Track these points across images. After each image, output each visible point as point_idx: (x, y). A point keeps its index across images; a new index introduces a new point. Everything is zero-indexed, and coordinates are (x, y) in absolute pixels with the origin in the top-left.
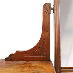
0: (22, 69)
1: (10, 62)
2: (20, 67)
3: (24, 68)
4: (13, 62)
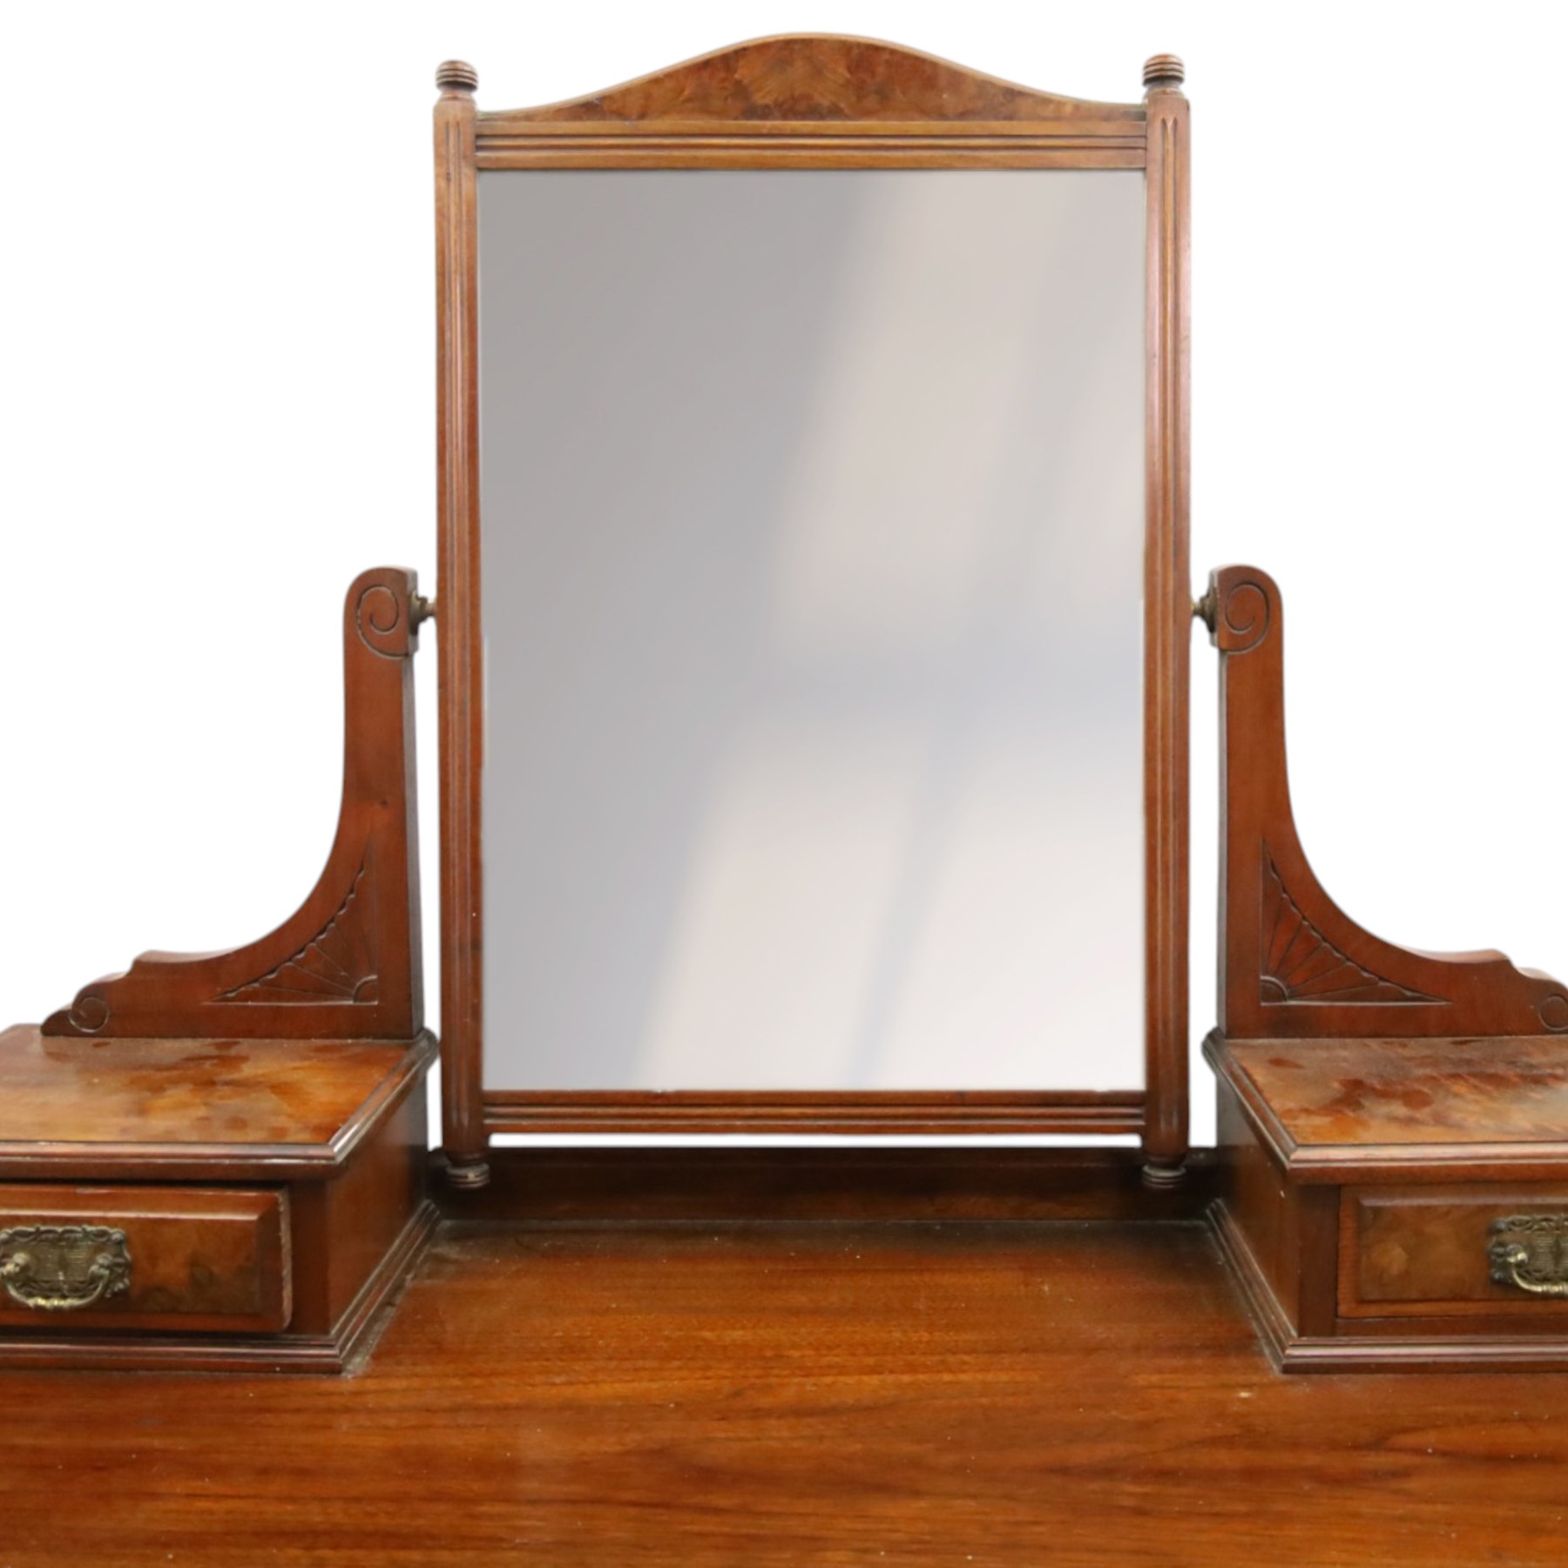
0: (147, 1094)
1: (82, 1047)
2: (133, 1082)
3: (158, 1089)
4: (102, 1052)
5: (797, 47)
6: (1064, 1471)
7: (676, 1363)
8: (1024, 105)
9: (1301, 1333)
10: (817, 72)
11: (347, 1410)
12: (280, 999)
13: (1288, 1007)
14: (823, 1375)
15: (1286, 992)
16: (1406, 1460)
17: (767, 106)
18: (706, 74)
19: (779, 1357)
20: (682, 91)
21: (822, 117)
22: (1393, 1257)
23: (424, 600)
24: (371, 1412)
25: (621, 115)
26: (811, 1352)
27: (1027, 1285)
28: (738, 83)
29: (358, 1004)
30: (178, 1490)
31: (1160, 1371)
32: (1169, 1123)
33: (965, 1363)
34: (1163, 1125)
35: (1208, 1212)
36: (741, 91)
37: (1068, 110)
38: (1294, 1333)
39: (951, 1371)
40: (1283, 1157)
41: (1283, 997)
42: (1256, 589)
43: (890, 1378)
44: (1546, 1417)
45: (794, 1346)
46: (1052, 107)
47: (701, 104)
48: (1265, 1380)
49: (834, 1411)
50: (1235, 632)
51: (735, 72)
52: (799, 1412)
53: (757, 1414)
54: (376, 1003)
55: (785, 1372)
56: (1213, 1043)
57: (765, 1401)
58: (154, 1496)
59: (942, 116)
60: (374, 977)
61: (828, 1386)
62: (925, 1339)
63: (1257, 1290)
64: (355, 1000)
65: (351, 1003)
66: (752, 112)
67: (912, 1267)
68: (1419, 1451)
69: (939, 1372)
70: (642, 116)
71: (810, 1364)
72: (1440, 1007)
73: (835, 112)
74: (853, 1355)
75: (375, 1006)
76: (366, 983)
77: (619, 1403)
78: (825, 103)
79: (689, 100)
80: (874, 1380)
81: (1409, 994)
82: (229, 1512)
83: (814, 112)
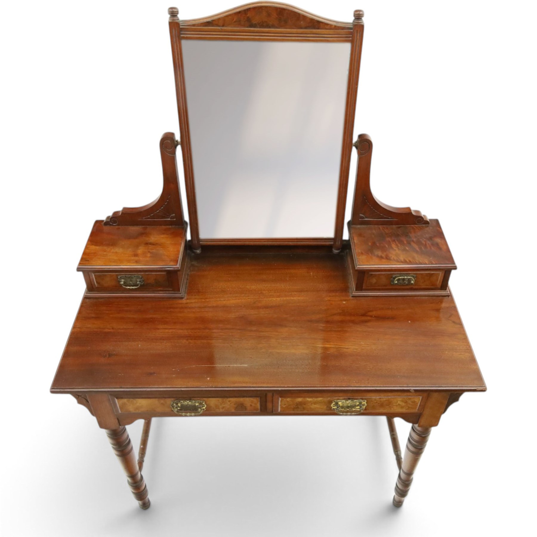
1: (114, 230)
4: (120, 231)
5: (263, 8)
6: (311, 321)
7: (243, 295)
8: (321, 25)
9: (356, 290)
10: (269, 15)
11: (186, 308)
12: (154, 219)
13: (365, 220)
14: (270, 298)
15: (365, 217)
16: (369, 318)
17: (255, 24)
18: (240, 15)
19: (261, 293)
20: (233, 19)
21: (270, 27)
22: (374, 281)
23: (177, 141)
24: (190, 308)
25: (217, 25)
26: (267, 292)
27: (308, 273)
28: (248, 17)
29: (171, 220)
30: (162, 327)
31: (330, 296)
32: (338, 243)
33: (295, 295)
34: (337, 243)
35: (345, 252)
36: (249, 19)
37: (333, 26)
38: (355, 290)
39: (293, 297)
40: (355, 267)
41: (364, 218)
42: (367, 143)
43: (282, 299)
44: (395, 308)
45: (264, 290)
46: (329, 26)
47: (239, 23)
48: (349, 299)
49: (272, 307)
50: (362, 152)
51: (247, 14)
52: (266, 307)
53: (258, 308)
54: (175, 219)
55: (263, 297)
56: (349, 223)
57: (260, 305)
58: (158, 329)
59: (301, 28)
60: (174, 215)
61: (271, 300)
62: (288, 288)
63: (350, 277)
64: (171, 219)
65: (169, 219)
66: (251, 26)
67: (286, 267)
68: (371, 316)
69: (290, 297)
70: (223, 26)
71: (267, 295)
72: (395, 220)
73: (273, 26)
74: (275, 292)
75: (174, 220)
76: (172, 216)
77: (234, 305)
78: (271, 23)
79: (235, 22)
80: (278, 299)
81: (390, 218)
82: (172, 332)
83: (268, 26)
